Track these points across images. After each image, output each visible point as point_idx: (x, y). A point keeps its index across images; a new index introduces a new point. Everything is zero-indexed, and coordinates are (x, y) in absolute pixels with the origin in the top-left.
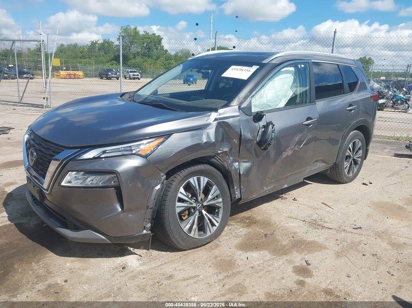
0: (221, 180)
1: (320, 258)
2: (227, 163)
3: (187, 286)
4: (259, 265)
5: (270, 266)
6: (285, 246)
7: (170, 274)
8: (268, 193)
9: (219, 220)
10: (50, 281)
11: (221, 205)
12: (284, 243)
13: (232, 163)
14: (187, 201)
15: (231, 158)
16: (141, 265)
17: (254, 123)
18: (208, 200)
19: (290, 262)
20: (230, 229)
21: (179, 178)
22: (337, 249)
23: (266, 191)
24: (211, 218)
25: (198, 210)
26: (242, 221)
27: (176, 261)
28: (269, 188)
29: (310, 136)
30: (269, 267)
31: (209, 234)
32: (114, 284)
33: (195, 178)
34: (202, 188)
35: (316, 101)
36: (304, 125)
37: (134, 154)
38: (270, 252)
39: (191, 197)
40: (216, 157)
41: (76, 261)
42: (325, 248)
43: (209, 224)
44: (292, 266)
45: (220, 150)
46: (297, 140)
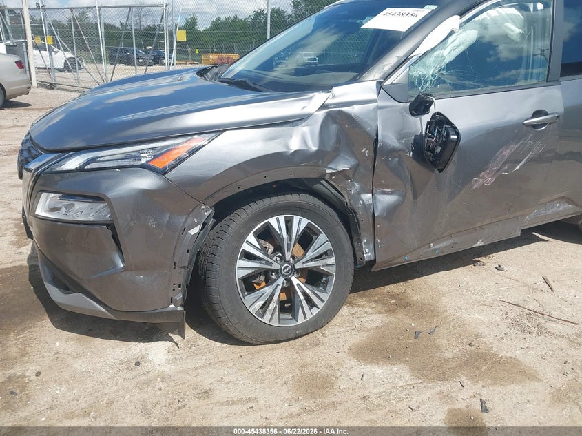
0: (336, 224)
1: (514, 400)
2: (349, 194)
3: (227, 417)
4: (379, 396)
5: (400, 400)
6: (447, 361)
7: (207, 387)
8: (438, 254)
9: (326, 297)
10: (17, 370)
11: (333, 270)
12: (448, 355)
13: (359, 194)
14: (261, 259)
15: (357, 185)
16: (168, 362)
17: (410, 116)
18: (305, 260)
19: (445, 397)
20: (354, 314)
21: (244, 216)
22: (559, 382)
23: (435, 250)
24: (308, 292)
25: (283, 275)
26: (381, 301)
27: (229, 364)
28: (441, 245)
29: (539, 148)
30: (397, 402)
31: (301, 320)
32: (106, 391)
33: (282, 218)
34: (294, 236)
35: (561, 79)
36: (527, 125)
37: (142, 166)
38: (412, 370)
39: (273, 252)
40: (324, 182)
41: (72, 339)
42: (534, 377)
43: (304, 302)
44: (447, 408)
45: (331, 168)
46: (507, 155)
